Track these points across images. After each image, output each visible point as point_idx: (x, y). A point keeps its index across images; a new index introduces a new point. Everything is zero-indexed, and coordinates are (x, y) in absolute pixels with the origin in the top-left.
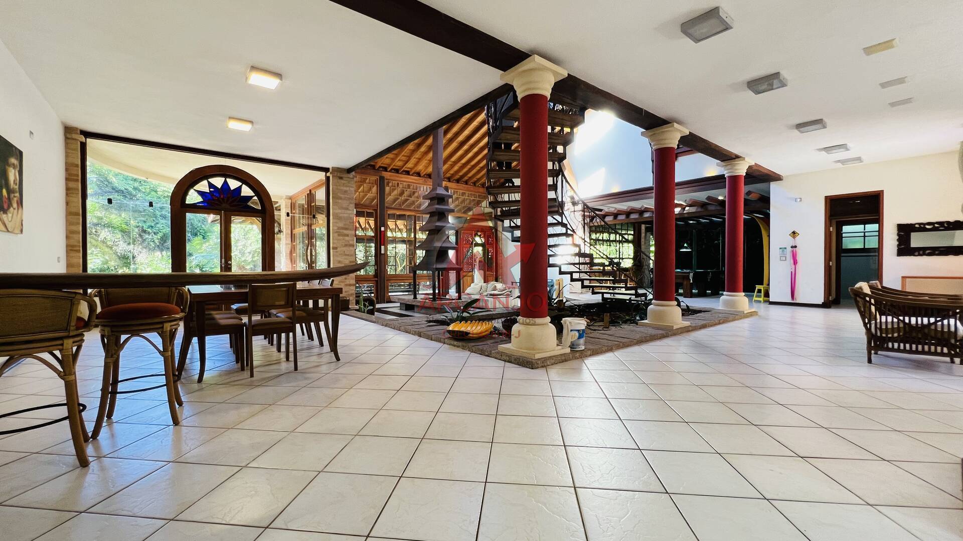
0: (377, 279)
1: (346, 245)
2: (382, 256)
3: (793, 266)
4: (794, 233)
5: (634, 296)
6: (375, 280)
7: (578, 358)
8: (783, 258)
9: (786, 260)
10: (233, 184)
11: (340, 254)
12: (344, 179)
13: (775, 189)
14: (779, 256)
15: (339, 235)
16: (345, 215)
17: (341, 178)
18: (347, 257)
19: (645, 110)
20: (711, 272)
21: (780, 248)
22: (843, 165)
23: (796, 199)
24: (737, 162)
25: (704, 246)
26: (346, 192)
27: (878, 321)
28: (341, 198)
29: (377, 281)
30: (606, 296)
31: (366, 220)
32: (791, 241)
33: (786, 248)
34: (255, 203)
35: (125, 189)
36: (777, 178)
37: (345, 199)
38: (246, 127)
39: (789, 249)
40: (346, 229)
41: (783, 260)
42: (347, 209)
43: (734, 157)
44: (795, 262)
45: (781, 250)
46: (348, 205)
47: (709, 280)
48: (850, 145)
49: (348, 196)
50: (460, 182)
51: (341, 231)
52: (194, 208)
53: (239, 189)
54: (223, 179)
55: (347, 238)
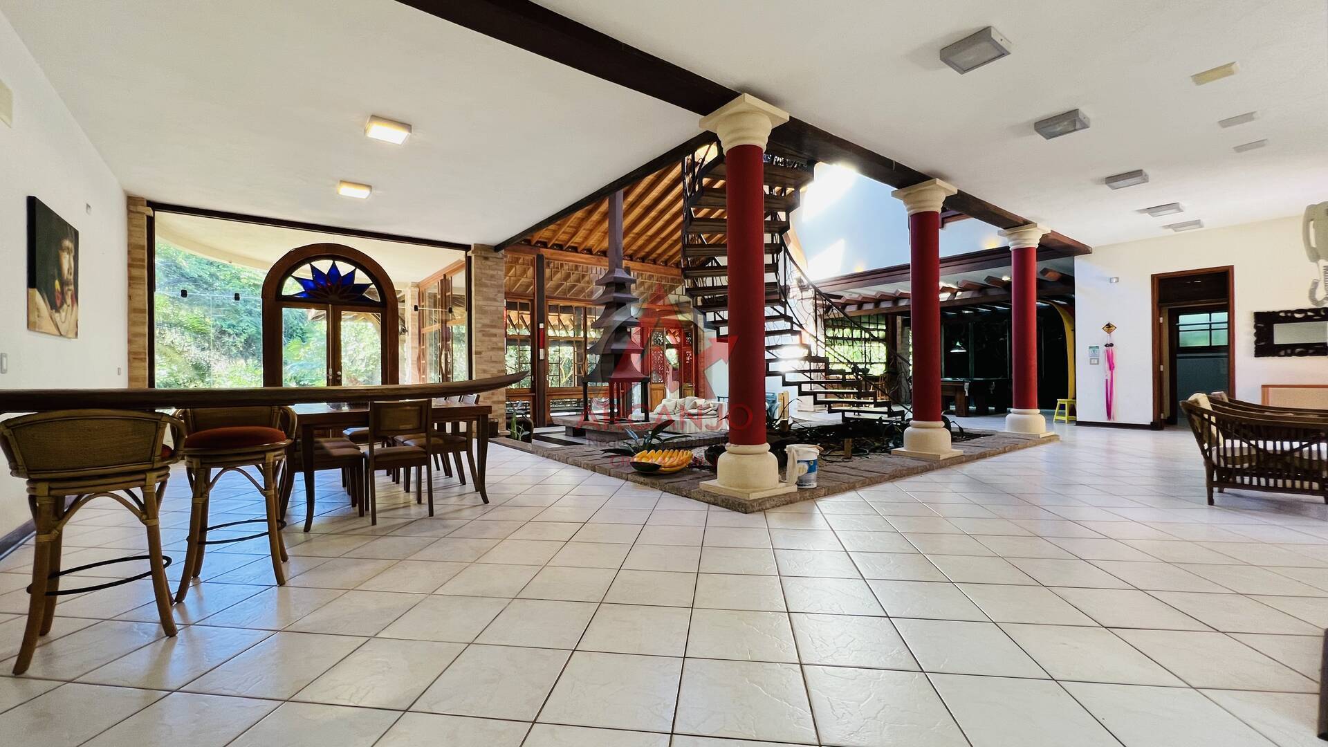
0: (534, 394)
1: (493, 349)
2: (542, 363)
3: (1109, 372)
4: (1109, 326)
5: (887, 415)
6: (533, 396)
7: (808, 499)
8: (1094, 360)
9: (1098, 363)
10: (344, 268)
11: (485, 361)
12: (491, 259)
13: (1082, 267)
14: (1089, 358)
15: (483, 335)
16: (492, 308)
17: (486, 258)
18: (494, 365)
19: (896, 162)
20: (993, 381)
21: (1090, 347)
22: (1176, 231)
23: (1111, 279)
24: (1025, 229)
25: (984, 346)
26: (492, 276)
27: (1222, 446)
28: (486, 286)
29: (534, 397)
30: (848, 415)
31: (519, 313)
32: (1104, 338)
33: (1098, 347)
34: (373, 294)
35: (199, 276)
36: (1084, 250)
37: (492, 286)
38: (362, 193)
39: (1103, 349)
40: (494, 327)
41: (1095, 364)
42: (495, 300)
43: (1022, 223)
44: (1112, 367)
45: (1091, 350)
46: (496, 295)
47: (992, 392)
48: (1183, 204)
49: (495, 283)
50: (646, 261)
51: (487, 329)
52: (293, 301)
53: (352, 274)
54: (331, 262)
55: (494, 339)
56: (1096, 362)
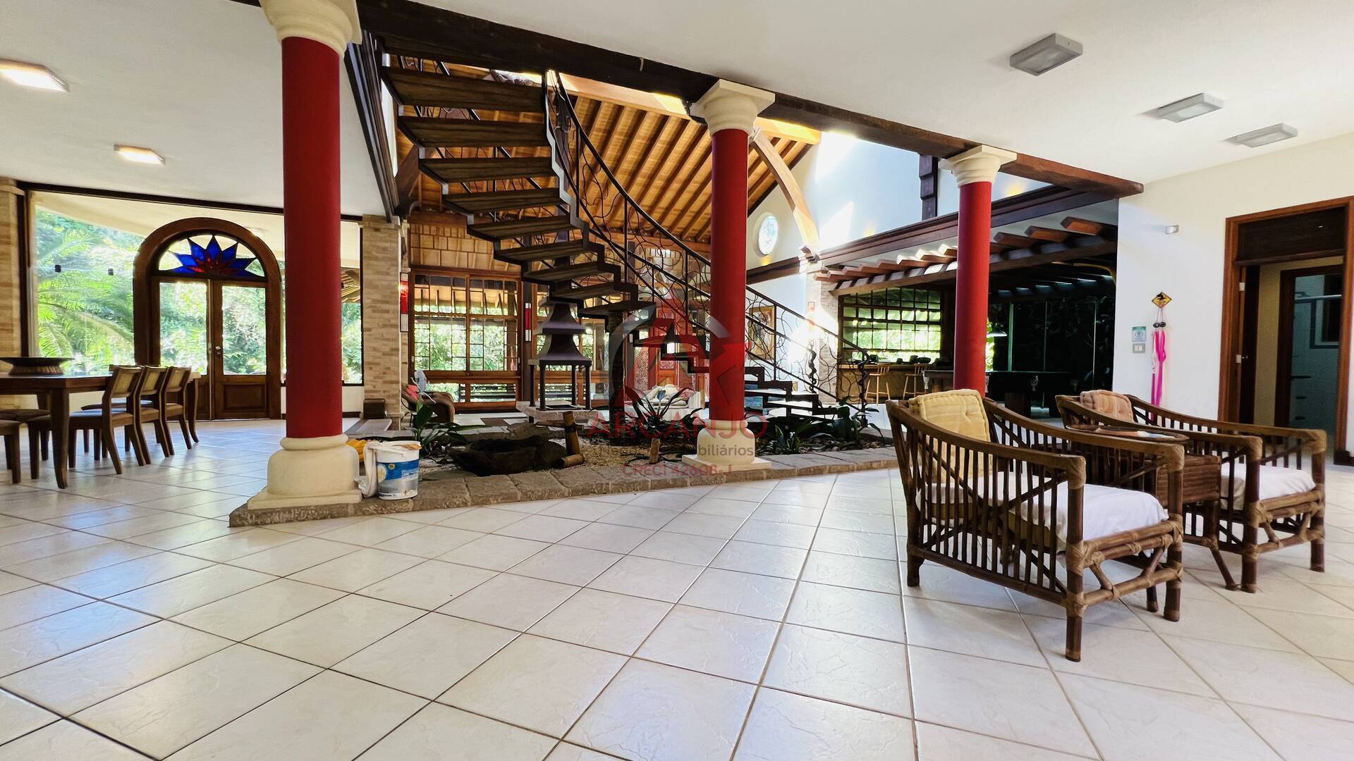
1: (385, 326)
3: (1158, 363)
4: (1161, 296)
6: (518, 379)
8: (1138, 348)
9: (1143, 351)
10: (225, 243)
11: (376, 339)
12: (382, 230)
13: (1128, 214)
14: (1132, 343)
15: (374, 311)
16: (384, 283)
17: (377, 230)
18: (386, 342)
21: (1134, 328)
22: (1251, 146)
23: (1167, 227)
24: (969, 156)
26: (385, 249)
28: (376, 259)
31: (452, 289)
32: (1150, 314)
33: (1144, 328)
34: (256, 269)
36: (1130, 189)
37: (384, 259)
39: (1151, 330)
40: (387, 302)
41: (1138, 352)
42: (388, 274)
44: (1161, 356)
45: (1135, 331)
46: (388, 269)
49: (389, 256)
51: (378, 305)
52: (172, 276)
53: (234, 248)
54: (210, 237)
55: (386, 315)
56: (1141, 349)
